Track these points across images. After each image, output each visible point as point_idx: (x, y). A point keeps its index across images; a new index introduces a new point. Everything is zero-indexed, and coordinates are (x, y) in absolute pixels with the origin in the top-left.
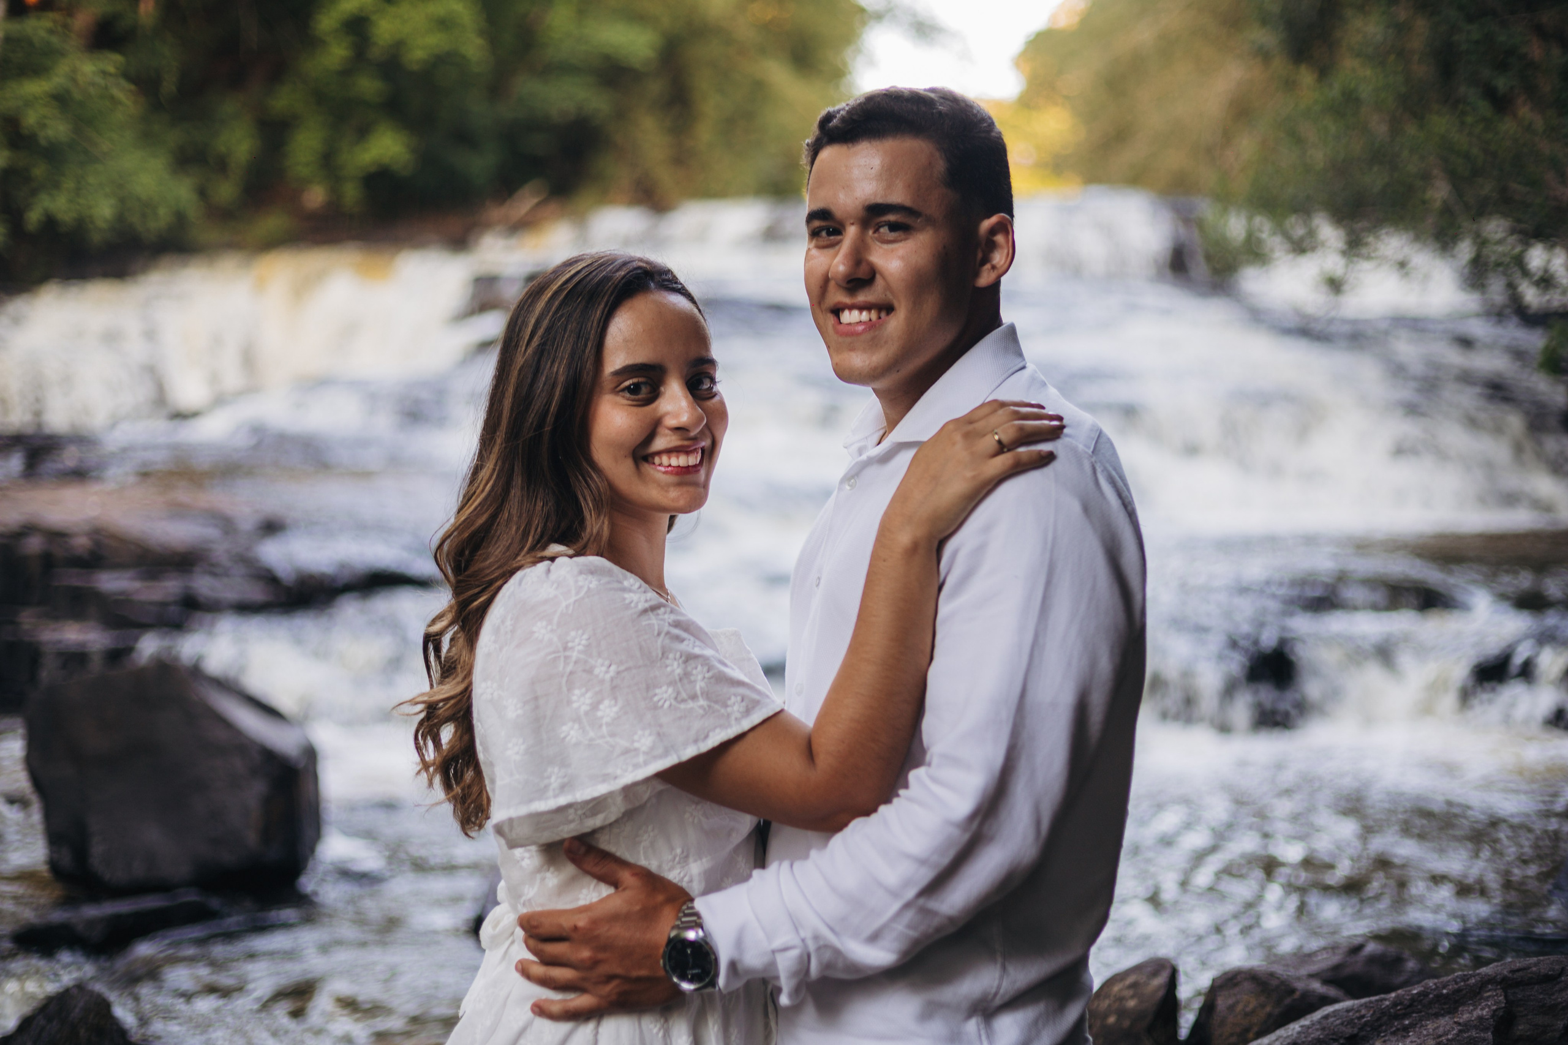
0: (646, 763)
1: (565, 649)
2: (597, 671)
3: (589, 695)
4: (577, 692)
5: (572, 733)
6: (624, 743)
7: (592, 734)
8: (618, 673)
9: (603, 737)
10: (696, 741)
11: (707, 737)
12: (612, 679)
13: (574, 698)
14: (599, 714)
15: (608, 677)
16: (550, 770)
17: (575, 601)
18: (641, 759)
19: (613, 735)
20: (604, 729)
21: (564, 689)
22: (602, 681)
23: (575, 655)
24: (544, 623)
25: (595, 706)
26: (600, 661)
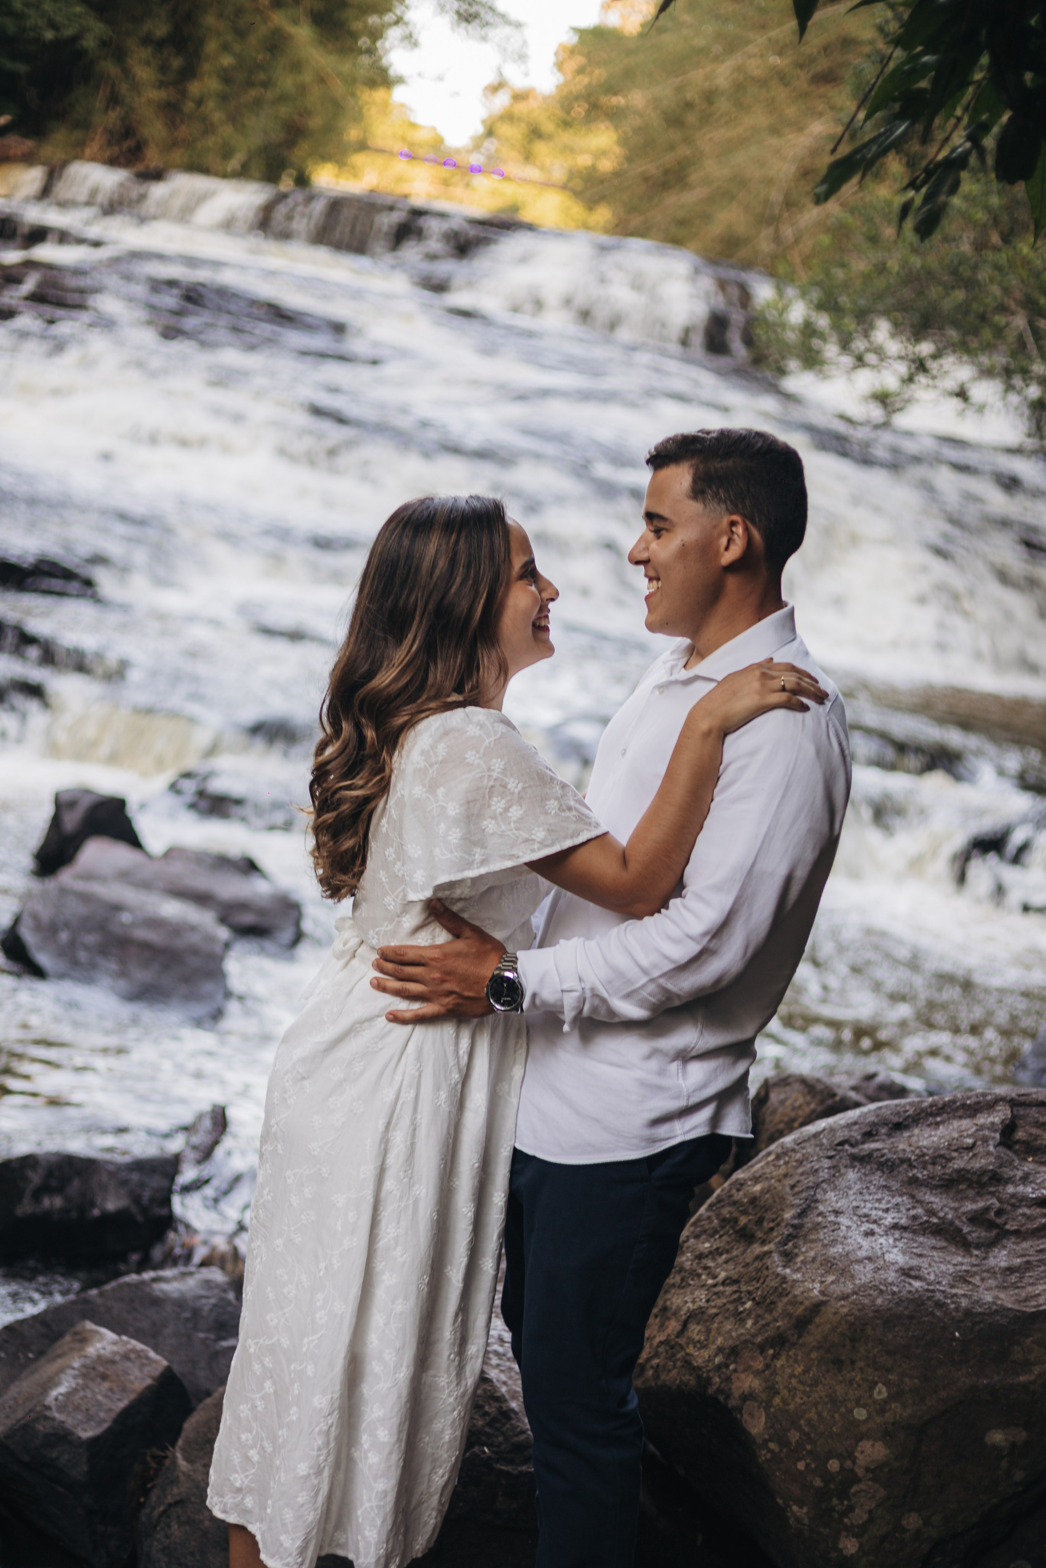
0: (539, 849)
1: (489, 770)
2: (509, 786)
3: (503, 801)
4: (495, 799)
5: (490, 826)
6: (526, 835)
7: (503, 828)
8: (524, 788)
9: (511, 830)
10: (572, 837)
11: (579, 835)
12: (519, 792)
13: (493, 803)
14: (509, 814)
15: (516, 791)
16: (475, 850)
17: (495, 740)
18: (536, 846)
19: (517, 829)
20: (512, 824)
21: (487, 797)
22: (512, 793)
23: (495, 775)
24: (474, 753)
25: (506, 810)
26: (512, 780)
